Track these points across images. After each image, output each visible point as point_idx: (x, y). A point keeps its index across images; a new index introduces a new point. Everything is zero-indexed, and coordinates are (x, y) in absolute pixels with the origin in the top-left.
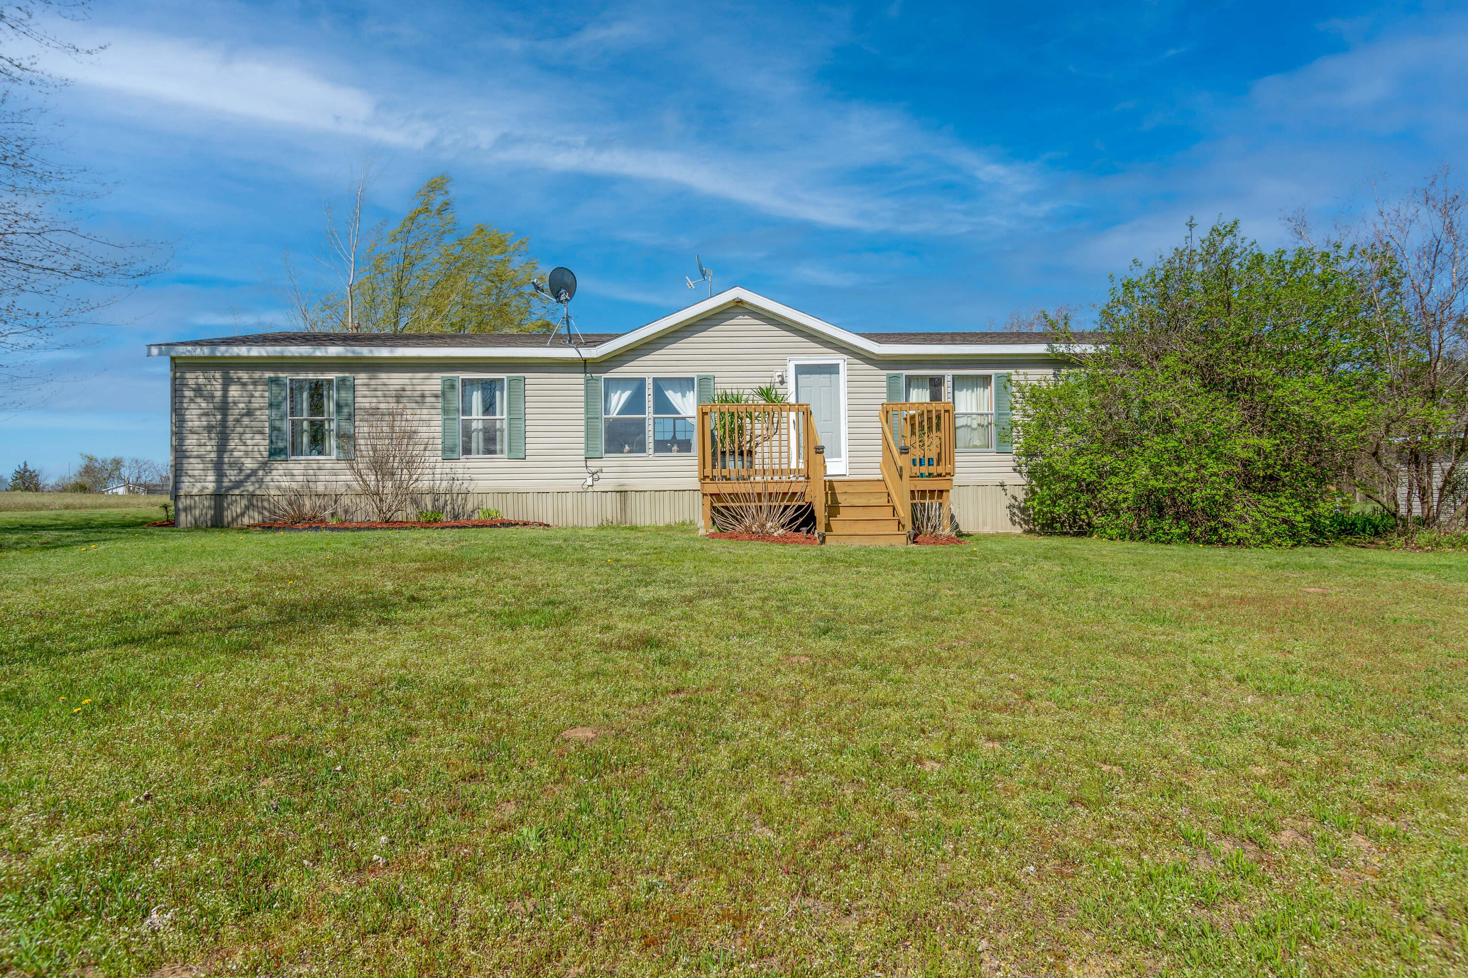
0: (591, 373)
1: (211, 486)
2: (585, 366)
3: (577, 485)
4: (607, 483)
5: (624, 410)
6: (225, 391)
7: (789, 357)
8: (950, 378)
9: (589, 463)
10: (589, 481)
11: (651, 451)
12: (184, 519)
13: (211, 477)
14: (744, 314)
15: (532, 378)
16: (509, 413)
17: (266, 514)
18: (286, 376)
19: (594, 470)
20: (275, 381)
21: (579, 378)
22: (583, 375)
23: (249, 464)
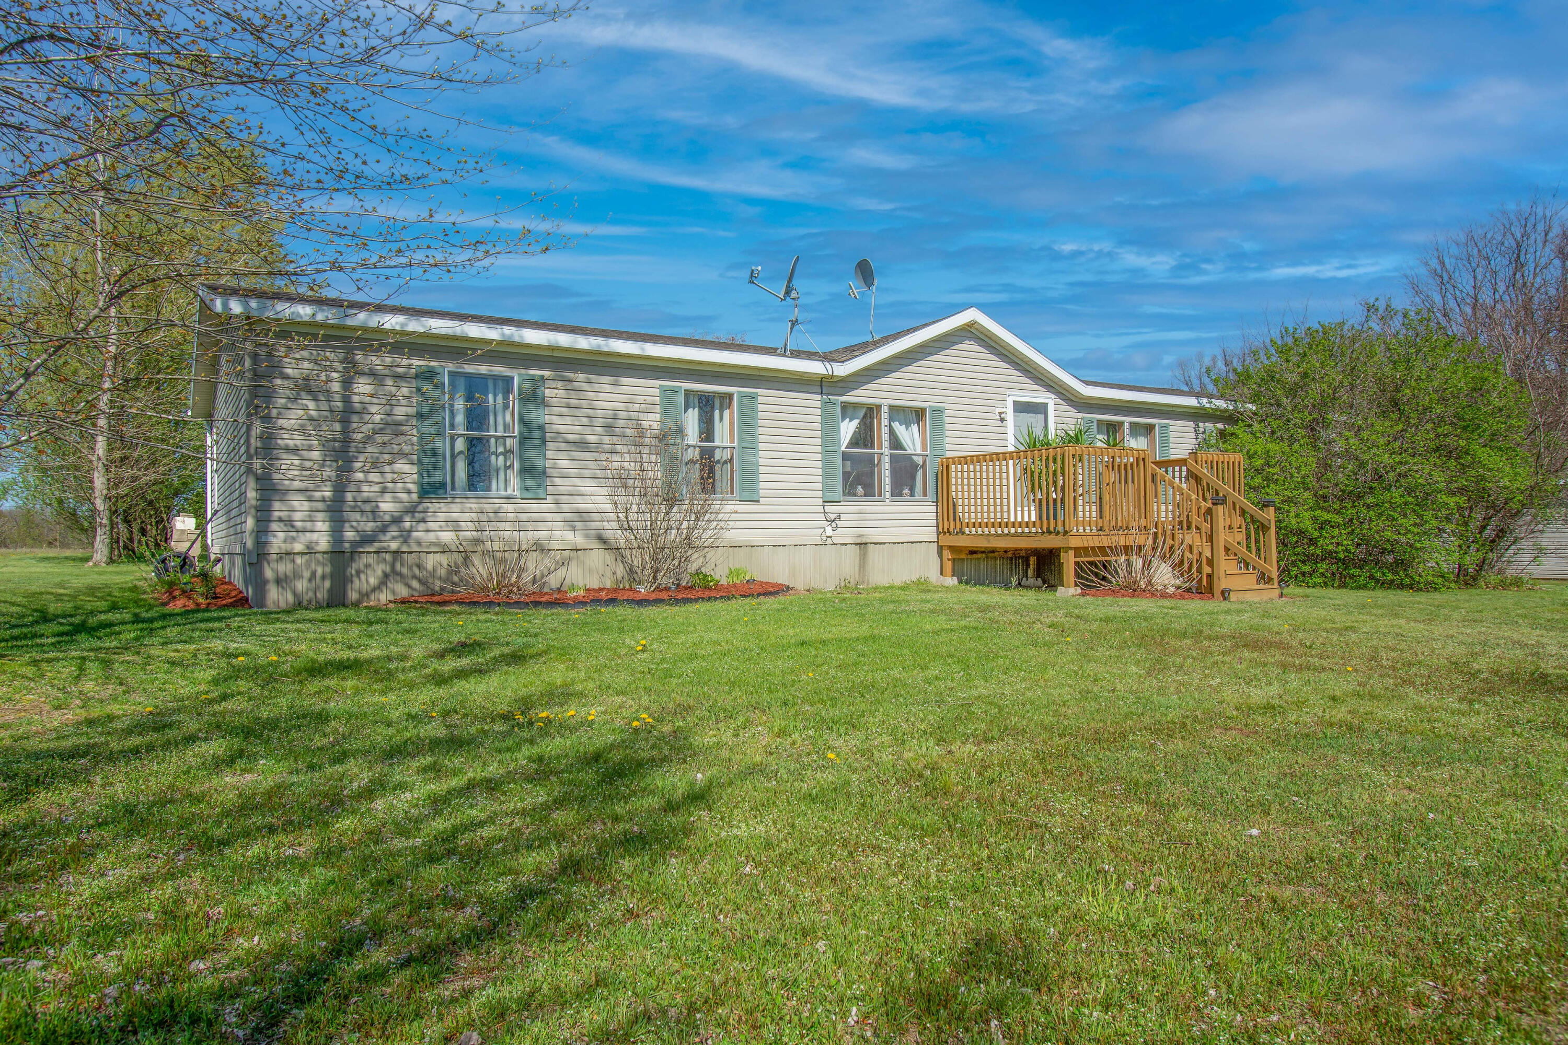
0: (828, 394)
1: (323, 541)
2: (823, 385)
3: (814, 536)
4: (844, 535)
5: (854, 443)
6: (347, 383)
7: (1008, 392)
8: (1126, 426)
9: (828, 508)
10: (829, 531)
11: (888, 495)
12: (275, 596)
13: (322, 526)
14: (970, 339)
15: (766, 398)
16: (741, 440)
17: (415, 584)
18: (446, 368)
19: (833, 516)
20: (428, 375)
21: (815, 400)
22: (819, 397)
23: (387, 506)
